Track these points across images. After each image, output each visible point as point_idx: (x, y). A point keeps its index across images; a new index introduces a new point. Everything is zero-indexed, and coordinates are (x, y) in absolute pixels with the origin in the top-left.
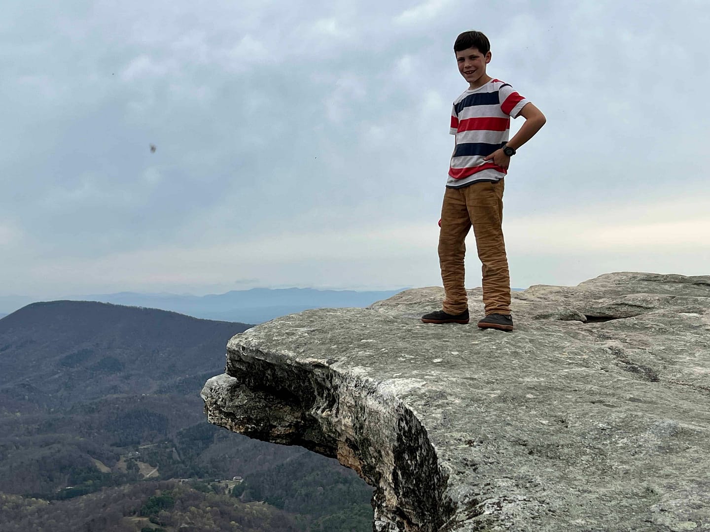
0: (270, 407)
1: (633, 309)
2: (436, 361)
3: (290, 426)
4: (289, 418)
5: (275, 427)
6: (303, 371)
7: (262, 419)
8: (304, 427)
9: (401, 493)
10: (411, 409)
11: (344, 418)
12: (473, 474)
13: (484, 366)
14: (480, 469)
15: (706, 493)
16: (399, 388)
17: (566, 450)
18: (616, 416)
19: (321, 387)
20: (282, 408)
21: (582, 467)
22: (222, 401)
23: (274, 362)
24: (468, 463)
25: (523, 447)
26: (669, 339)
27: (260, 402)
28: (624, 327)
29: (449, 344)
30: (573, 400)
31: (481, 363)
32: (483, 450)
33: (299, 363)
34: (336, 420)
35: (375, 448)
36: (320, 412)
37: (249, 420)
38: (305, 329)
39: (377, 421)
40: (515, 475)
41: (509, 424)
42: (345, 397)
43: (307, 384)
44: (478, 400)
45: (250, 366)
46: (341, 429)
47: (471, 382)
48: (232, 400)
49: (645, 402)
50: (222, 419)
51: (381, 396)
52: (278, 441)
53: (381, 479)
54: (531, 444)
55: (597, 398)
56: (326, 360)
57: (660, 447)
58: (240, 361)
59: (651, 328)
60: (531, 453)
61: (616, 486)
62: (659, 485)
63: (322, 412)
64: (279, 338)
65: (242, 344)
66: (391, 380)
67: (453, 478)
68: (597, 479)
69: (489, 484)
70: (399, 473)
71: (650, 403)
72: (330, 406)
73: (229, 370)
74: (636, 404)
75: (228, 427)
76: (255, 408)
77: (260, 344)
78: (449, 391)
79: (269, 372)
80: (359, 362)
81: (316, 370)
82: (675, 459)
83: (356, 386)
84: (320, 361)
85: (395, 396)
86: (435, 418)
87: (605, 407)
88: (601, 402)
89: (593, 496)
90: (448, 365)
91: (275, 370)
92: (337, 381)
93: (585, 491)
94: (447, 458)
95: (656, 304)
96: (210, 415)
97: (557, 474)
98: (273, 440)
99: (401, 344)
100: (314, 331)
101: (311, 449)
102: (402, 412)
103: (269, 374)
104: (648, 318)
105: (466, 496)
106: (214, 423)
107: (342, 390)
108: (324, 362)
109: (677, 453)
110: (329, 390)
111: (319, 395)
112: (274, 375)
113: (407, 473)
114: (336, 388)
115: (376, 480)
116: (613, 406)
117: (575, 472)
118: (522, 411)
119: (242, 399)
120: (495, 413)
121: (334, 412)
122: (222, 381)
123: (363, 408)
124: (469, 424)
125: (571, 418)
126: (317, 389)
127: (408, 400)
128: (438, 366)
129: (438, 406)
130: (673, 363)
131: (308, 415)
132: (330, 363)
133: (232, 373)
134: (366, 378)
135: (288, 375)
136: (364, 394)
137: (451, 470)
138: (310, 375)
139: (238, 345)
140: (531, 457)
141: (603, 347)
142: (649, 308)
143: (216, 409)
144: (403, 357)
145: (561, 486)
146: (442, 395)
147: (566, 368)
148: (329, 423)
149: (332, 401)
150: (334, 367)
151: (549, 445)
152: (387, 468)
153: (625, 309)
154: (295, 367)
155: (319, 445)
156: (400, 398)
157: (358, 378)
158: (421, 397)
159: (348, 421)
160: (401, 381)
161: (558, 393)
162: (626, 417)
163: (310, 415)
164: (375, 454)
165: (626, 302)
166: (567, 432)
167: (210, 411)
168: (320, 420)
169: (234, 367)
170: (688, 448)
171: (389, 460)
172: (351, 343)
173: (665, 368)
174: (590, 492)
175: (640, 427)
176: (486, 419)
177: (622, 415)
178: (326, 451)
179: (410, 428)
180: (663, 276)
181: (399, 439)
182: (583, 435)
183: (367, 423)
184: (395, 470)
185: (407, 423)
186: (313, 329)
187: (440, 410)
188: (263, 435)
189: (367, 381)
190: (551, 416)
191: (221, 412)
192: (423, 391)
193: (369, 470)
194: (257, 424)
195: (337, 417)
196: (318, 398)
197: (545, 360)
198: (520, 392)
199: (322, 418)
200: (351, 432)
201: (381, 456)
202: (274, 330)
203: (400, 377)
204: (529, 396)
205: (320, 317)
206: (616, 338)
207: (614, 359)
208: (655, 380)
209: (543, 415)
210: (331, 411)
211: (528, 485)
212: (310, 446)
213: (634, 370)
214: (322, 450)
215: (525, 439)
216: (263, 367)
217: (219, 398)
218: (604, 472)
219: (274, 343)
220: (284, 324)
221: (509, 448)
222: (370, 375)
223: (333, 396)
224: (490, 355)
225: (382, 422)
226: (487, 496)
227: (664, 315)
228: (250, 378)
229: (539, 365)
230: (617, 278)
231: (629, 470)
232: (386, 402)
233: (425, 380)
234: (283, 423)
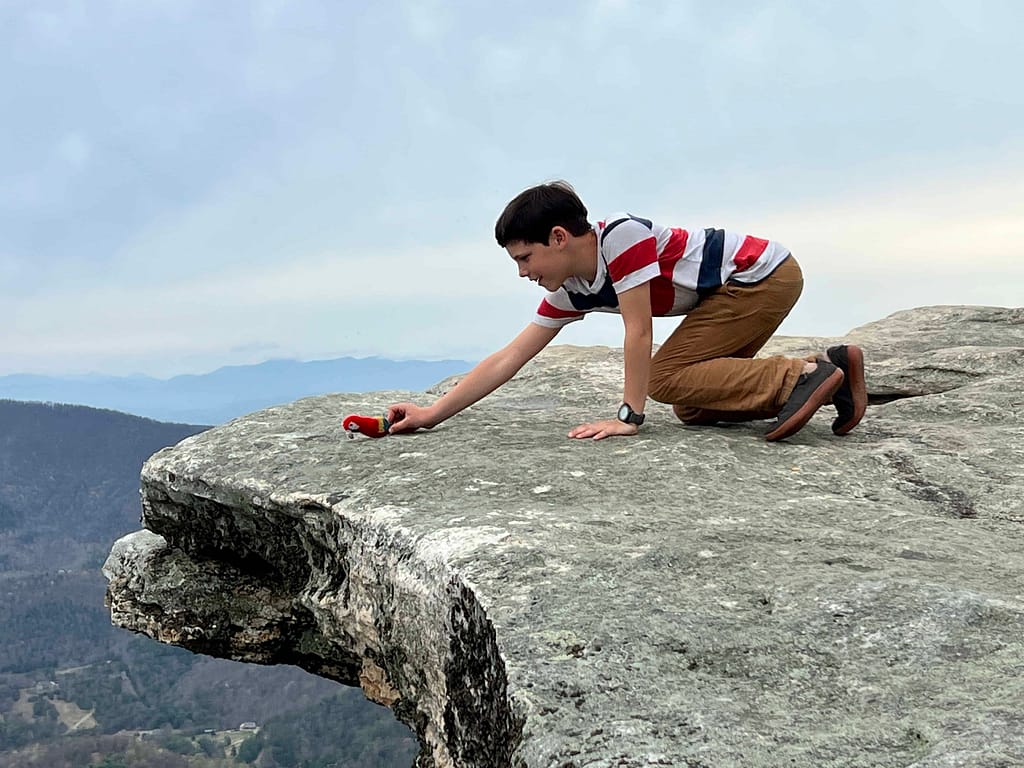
0: (229, 592)
1: (946, 378)
2: (538, 490)
3: (269, 626)
4: (268, 612)
5: (241, 629)
6: (285, 519)
7: (214, 616)
8: (298, 629)
9: (460, 753)
10: (472, 586)
11: (360, 607)
12: (574, 713)
13: (631, 497)
14: (590, 702)
15: (1020, 738)
16: (455, 546)
17: (762, 659)
18: (863, 589)
19: (321, 550)
20: (252, 592)
21: (789, 693)
22: (137, 581)
23: (230, 503)
24: (567, 690)
25: (678, 656)
26: (1004, 434)
27: (209, 581)
28: (920, 413)
29: (568, 456)
30: (791, 559)
31: (627, 493)
32: (599, 663)
33: (275, 503)
34: (345, 612)
35: (414, 666)
36: (316, 599)
37: (190, 618)
38: (294, 436)
39: (414, 612)
40: (656, 711)
41: (657, 611)
42: (360, 570)
43: (293, 543)
44: (604, 566)
45: (186, 511)
46: (356, 631)
47: (601, 530)
48: (155, 580)
49: (933, 559)
50: (137, 616)
51: (422, 563)
52: (248, 657)
53: (428, 727)
54: (695, 648)
55: (835, 554)
56: (326, 496)
57: (945, 648)
58: (167, 502)
59: (972, 412)
60: (693, 667)
61: (849, 727)
62: (933, 722)
63: (320, 598)
64: (240, 455)
65: (169, 469)
66: (442, 531)
67: (533, 722)
68: (815, 714)
69: (599, 732)
70: (456, 713)
71: (941, 559)
72: (335, 586)
73: (147, 521)
74: (914, 562)
75: (150, 632)
76: (198, 594)
77: (203, 468)
78: (552, 549)
79: (223, 522)
80: (388, 497)
81: (309, 515)
82: (971, 670)
83: (377, 545)
84: (314, 497)
85: (445, 562)
86: (516, 604)
87: (852, 572)
88: (843, 561)
89: (800, 749)
90: (562, 498)
91: (233, 519)
92: (345, 536)
93: (786, 740)
94: (526, 682)
95: (991, 365)
96: (115, 610)
97: (738, 707)
98: (237, 655)
99: (475, 460)
100: (310, 438)
101: (313, 670)
102: (458, 594)
103: (222, 527)
104: (970, 395)
105: (553, 757)
106: (123, 626)
107: (354, 553)
108: (321, 499)
109: (976, 658)
110: (333, 555)
111: (314, 564)
112: (231, 527)
113: (469, 714)
114: (344, 549)
115: (418, 728)
116: (867, 569)
117: (774, 702)
118: (687, 583)
119: (175, 576)
120: (633, 590)
121: (341, 596)
122: (142, 542)
123: (390, 588)
124: (581, 614)
125: (781, 593)
126: (313, 554)
127: (469, 569)
128: (543, 499)
129: (525, 580)
130: (1007, 480)
131: (296, 604)
132: (334, 500)
133: (156, 526)
134: (396, 529)
135: (258, 527)
136: (393, 558)
137: (531, 705)
138: (298, 526)
139: (162, 471)
140: (692, 675)
141: (873, 452)
142: (978, 375)
143: (126, 597)
144: (475, 485)
145: (743, 731)
146: (536, 557)
147: (794, 497)
148: (334, 620)
149: (339, 576)
150: (340, 509)
151: (729, 651)
152: (436, 704)
153: (931, 377)
154: (270, 511)
155: (330, 663)
156: (453, 567)
157: (382, 529)
158: (494, 563)
159: (366, 615)
160: (462, 532)
161: (763, 547)
162: (886, 589)
163: (300, 604)
164: (415, 678)
165: (935, 364)
166: (768, 624)
167: (116, 602)
168: (316, 614)
169: (156, 514)
170: (999, 648)
171: (438, 687)
172: (380, 460)
173: (990, 490)
174: (797, 741)
175: (908, 609)
176: (615, 601)
177: (878, 587)
178: (342, 675)
179: (472, 624)
180: (1012, 311)
181: (455, 647)
182: (798, 629)
183: (397, 618)
184: (448, 707)
185: (466, 616)
186: (309, 434)
187: (527, 588)
188: (219, 646)
189: (398, 534)
190: (744, 592)
191: (135, 603)
192: (499, 551)
193: (406, 709)
194: (206, 625)
195: (346, 607)
196: (315, 570)
197: (754, 482)
198: (687, 549)
199: (319, 609)
200: (372, 636)
201: (425, 681)
202: (234, 439)
203: (460, 525)
204: (705, 554)
205: (327, 411)
206: (903, 435)
207: (893, 475)
208: (969, 514)
209: (728, 592)
210: (335, 595)
211: (677, 731)
212: (312, 664)
213: (931, 496)
214: (335, 672)
215: (684, 638)
216: (210, 513)
217: (133, 576)
218: (831, 700)
219: (230, 464)
220: (253, 428)
221: (652, 658)
222: (405, 522)
223: (340, 566)
224: (646, 475)
225: (424, 614)
226: (593, 755)
227: (1001, 388)
228: (188, 535)
229: (741, 492)
230: (924, 318)
231: (879, 694)
232: (429, 575)
233: (509, 528)
234: (257, 622)
